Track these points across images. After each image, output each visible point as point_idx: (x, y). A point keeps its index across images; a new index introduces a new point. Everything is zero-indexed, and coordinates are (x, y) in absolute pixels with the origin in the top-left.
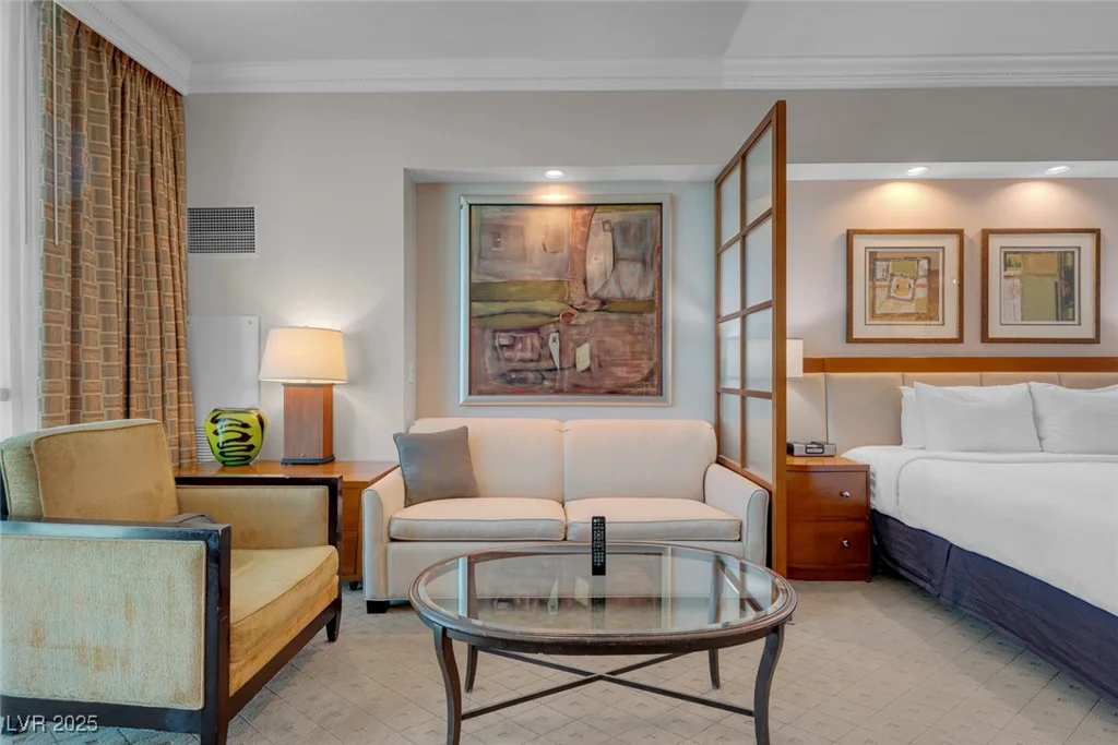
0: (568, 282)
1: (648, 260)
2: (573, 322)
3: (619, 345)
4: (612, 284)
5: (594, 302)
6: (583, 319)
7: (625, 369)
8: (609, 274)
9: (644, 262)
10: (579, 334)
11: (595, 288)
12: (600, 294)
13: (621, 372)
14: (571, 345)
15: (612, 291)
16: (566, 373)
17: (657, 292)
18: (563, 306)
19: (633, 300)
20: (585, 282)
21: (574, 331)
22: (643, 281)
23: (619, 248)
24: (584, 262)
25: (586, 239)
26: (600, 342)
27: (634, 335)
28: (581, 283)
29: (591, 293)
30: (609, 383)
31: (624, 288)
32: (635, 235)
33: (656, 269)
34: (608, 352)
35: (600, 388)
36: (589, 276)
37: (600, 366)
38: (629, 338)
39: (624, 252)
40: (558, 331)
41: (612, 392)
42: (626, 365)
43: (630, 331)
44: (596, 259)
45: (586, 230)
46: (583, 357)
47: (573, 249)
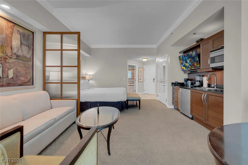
0: (6, 47)
1: (30, 46)
2: (7, 61)
3: (22, 70)
4: (20, 51)
5: (14, 55)
6: (11, 61)
7: (24, 78)
8: (19, 47)
9: (29, 47)
10: (10, 65)
11: (15, 51)
12: (16, 53)
13: (22, 79)
14: (7, 69)
15: (20, 53)
16: (5, 79)
17: (32, 56)
18: (3, 55)
19: (26, 57)
20: (11, 48)
21: (7, 64)
22: (28, 52)
23: (22, 41)
24: (11, 41)
25: (12, 33)
26: (16, 69)
27: (26, 68)
28: (10, 48)
29: (14, 53)
30: (19, 82)
31: (24, 53)
32: (26, 38)
33: (32, 50)
34: (19, 72)
35: (16, 84)
36: (12, 47)
37: (16, 77)
38: (24, 68)
39: (24, 42)
40: (1, 64)
41: (20, 85)
42: (24, 77)
43: (25, 67)
44: (15, 41)
45: (12, 30)
46: (11, 74)
47: (7, 35)
